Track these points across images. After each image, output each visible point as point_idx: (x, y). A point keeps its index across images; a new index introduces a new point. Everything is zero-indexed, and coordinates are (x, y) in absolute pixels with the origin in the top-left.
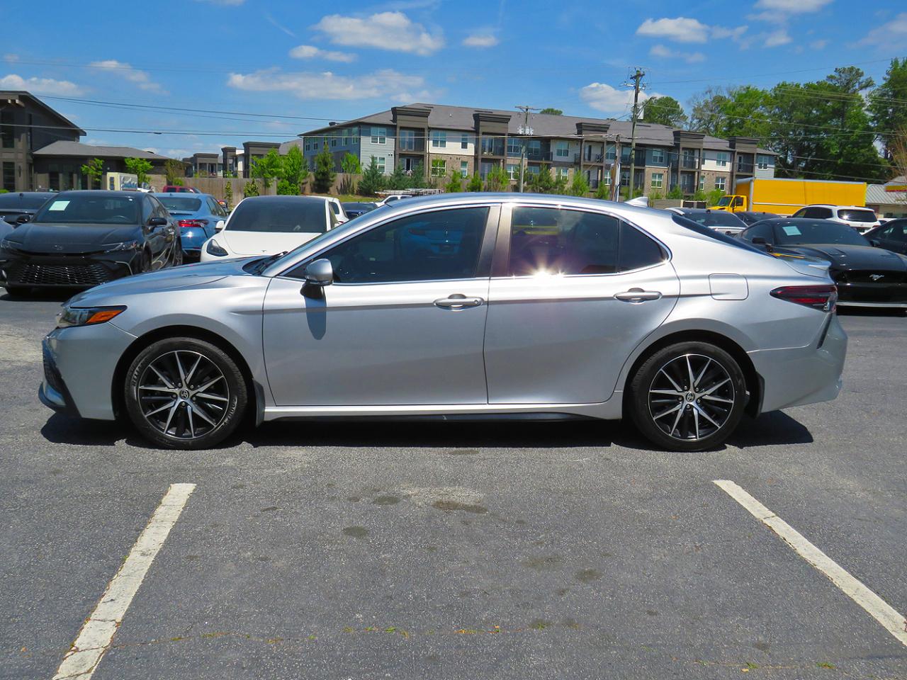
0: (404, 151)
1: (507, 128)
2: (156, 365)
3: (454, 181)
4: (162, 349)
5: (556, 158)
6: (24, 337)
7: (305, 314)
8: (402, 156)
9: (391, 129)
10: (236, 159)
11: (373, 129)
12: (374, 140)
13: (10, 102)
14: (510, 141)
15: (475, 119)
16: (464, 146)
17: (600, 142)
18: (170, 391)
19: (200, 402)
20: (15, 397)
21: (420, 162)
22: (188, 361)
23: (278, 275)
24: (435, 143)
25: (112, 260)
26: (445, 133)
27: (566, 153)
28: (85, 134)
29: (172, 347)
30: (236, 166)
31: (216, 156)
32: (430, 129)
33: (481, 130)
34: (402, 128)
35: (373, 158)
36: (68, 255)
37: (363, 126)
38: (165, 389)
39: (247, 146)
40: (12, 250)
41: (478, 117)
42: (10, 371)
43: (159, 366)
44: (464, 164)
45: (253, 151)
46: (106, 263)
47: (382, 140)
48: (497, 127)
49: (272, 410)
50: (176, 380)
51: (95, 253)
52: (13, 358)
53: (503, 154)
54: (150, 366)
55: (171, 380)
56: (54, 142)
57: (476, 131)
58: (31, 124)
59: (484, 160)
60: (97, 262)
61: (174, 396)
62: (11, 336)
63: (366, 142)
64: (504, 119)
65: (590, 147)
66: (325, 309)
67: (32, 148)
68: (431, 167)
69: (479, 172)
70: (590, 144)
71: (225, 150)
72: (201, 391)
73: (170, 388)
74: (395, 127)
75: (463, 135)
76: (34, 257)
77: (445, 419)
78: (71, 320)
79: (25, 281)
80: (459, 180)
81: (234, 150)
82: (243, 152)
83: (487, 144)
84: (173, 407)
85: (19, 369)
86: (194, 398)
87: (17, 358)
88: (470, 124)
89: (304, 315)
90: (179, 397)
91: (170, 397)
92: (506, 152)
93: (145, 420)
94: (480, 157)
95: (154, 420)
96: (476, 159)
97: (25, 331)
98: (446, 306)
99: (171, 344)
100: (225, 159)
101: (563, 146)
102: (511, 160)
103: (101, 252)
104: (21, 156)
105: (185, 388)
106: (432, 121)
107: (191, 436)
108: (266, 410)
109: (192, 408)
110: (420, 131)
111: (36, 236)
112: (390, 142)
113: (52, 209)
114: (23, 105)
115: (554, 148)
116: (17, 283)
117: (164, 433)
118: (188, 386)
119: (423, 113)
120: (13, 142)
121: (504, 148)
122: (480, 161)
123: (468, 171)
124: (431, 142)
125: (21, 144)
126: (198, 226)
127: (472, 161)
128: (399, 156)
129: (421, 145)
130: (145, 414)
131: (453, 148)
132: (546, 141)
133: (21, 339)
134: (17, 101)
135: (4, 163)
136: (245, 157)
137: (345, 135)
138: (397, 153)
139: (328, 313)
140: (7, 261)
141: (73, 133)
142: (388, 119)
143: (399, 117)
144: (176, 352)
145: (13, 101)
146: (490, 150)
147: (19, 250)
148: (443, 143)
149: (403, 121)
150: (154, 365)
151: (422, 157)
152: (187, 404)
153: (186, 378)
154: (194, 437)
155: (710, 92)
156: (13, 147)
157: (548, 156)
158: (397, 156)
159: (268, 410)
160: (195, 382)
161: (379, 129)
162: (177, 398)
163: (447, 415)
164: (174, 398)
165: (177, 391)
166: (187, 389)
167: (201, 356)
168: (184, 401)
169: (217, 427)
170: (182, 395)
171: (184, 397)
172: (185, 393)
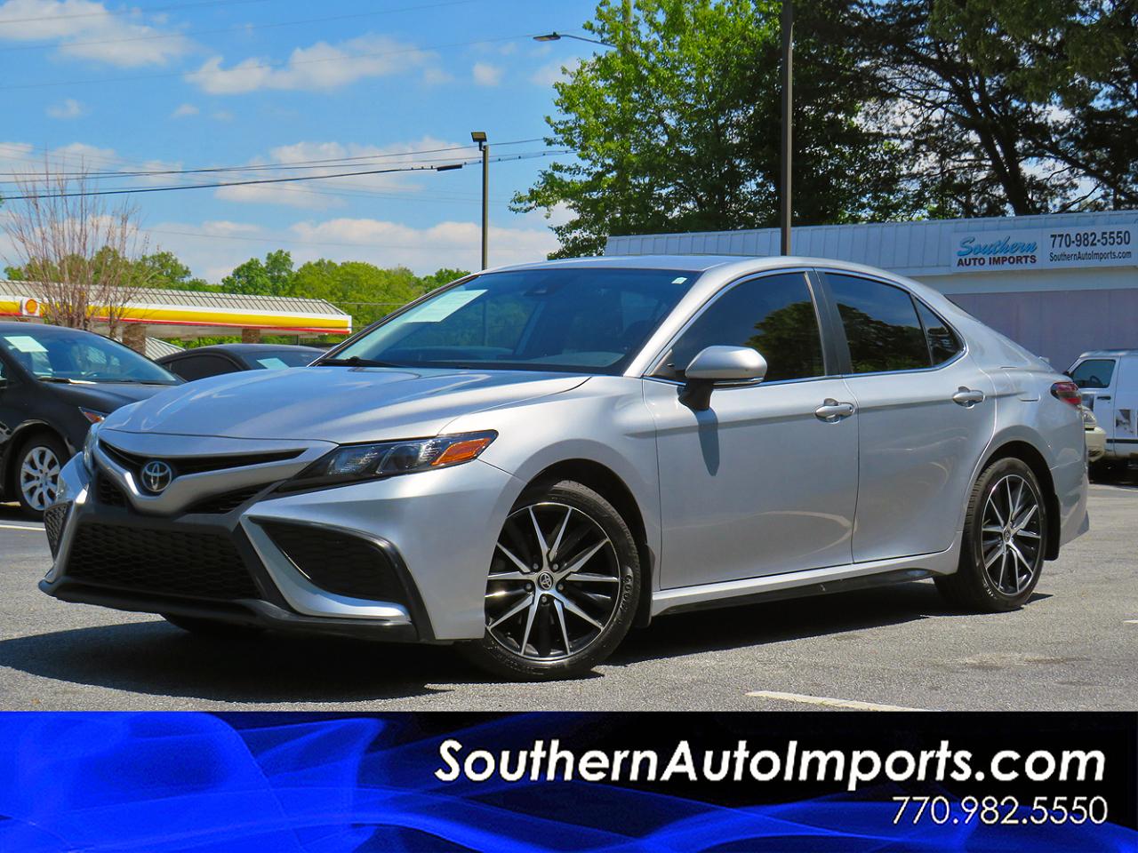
7: (698, 433)
18: (525, 577)
19: (573, 590)
22: (551, 521)
38: (517, 576)
50: (529, 556)
55: (525, 559)
61: (529, 587)
66: (715, 425)
73: (522, 571)
84: (531, 605)
86: (561, 586)
89: (696, 435)
90: (537, 588)
93: (488, 636)
95: (503, 633)
105: (546, 570)
107: (566, 652)
108: (653, 598)
109: (563, 604)
117: (521, 654)
118: (551, 566)
130: (487, 625)
139: (720, 433)
144: (531, 507)
152: (550, 598)
153: (549, 552)
159: (656, 596)
160: (561, 561)
162: (533, 589)
163: (824, 583)
164: (530, 591)
165: (534, 577)
166: (550, 572)
167: (570, 508)
168: (546, 592)
169: (605, 630)
170: (542, 583)
171: (546, 586)
172: (546, 579)
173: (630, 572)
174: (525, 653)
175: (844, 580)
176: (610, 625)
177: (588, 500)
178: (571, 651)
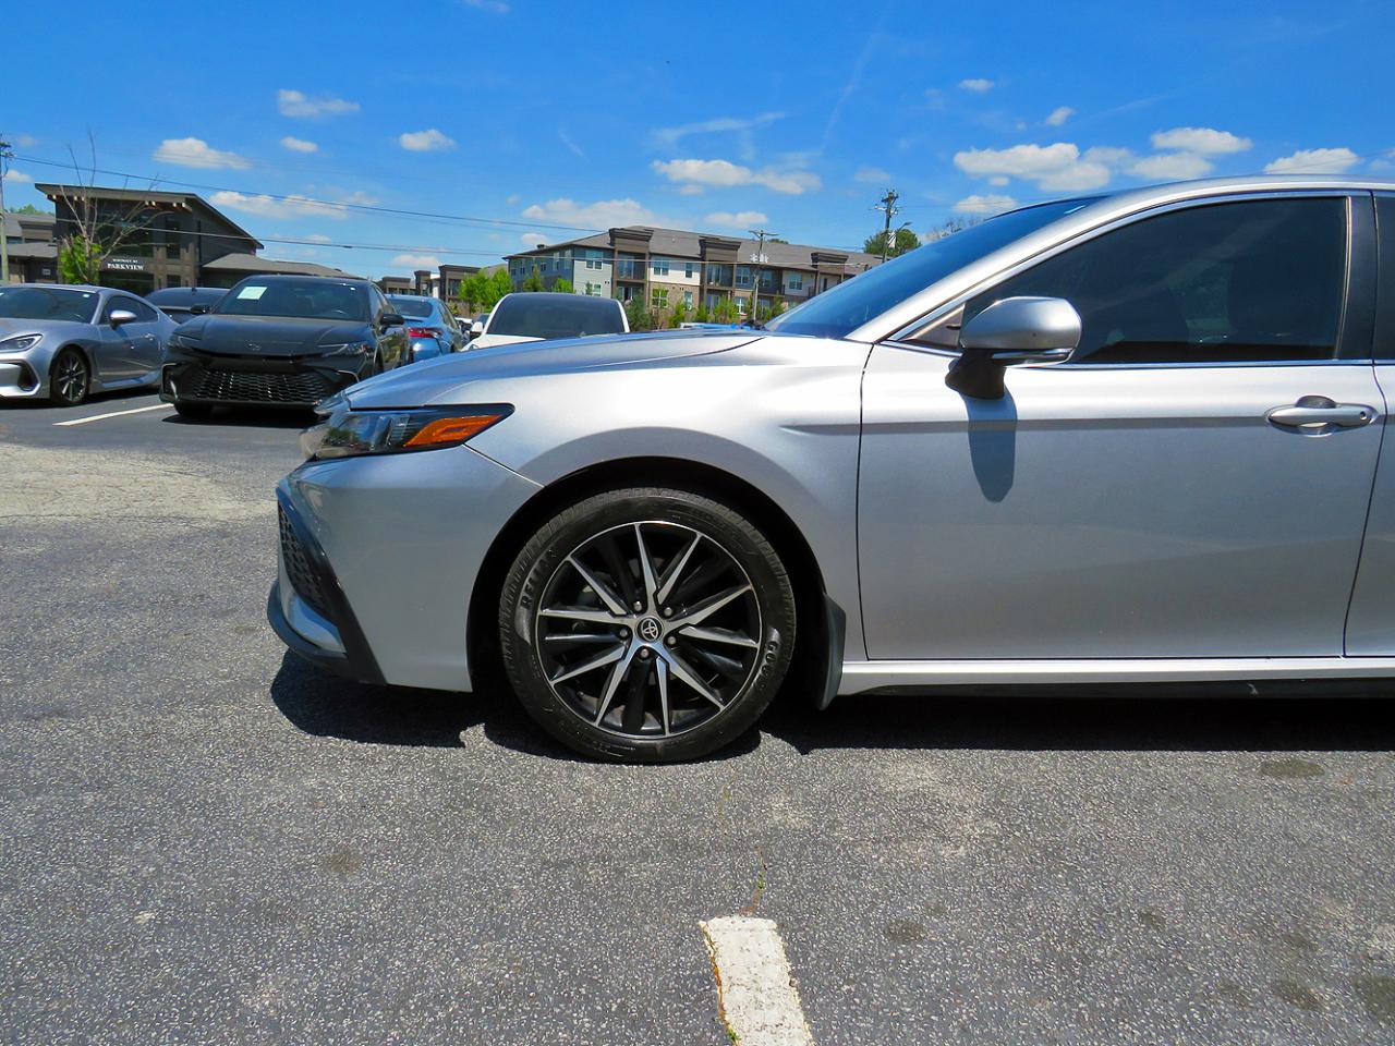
0: (622, 278)
1: (736, 255)
2: (583, 558)
3: (678, 313)
4: (603, 518)
5: (788, 291)
6: (207, 476)
7: (966, 435)
8: (619, 283)
9: (609, 253)
10: (430, 284)
11: (588, 252)
12: (590, 264)
13: (175, 205)
14: (739, 272)
15: (701, 245)
16: (689, 275)
17: (836, 275)
18: (617, 621)
19: (686, 649)
20: (202, 596)
21: (641, 291)
22: (664, 546)
23: (885, 338)
24: (657, 271)
25: (333, 367)
26: (667, 260)
27: (800, 286)
28: (262, 247)
29: (627, 511)
30: (431, 291)
31: (408, 281)
32: (651, 254)
33: (708, 257)
34: (620, 252)
35: (588, 285)
36: (269, 358)
37: (578, 249)
38: (604, 617)
39: (443, 269)
40: (182, 349)
41: (705, 243)
42: (188, 539)
43: (592, 559)
44: (688, 294)
45: (449, 275)
46: (322, 371)
47: (599, 265)
48: (723, 256)
49: (859, 670)
50: (630, 592)
51: (309, 356)
52: (193, 512)
53: (731, 285)
54: (569, 558)
55: (618, 594)
56: (226, 254)
57: (702, 257)
58: (199, 231)
59: (710, 291)
60: (311, 370)
61: (624, 633)
62: (185, 474)
63: (580, 266)
64: (733, 246)
65: (826, 281)
66: (1012, 424)
67: (202, 260)
68: (652, 297)
69: (704, 304)
70: (827, 277)
71: (418, 274)
72: (693, 625)
73: (613, 613)
74: (613, 250)
75: (687, 263)
76: (217, 361)
77: (1255, 691)
78: (350, 446)
79: (204, 394)
80: (683, 312)
81: (428, 274)
82: (438, 276)
83: (714, 274)
84: (619, 661)
85: (206, 533)
86: (672, 640)
87: (199, 514)
88: (696, 251)
90: (635, 637)
91: (610, 636)
92: (734, 283)
93: (549, 693)
94: (706, 288)
95: (572, 692)
96: (701, 290)
97: (209, 468)
98: (1289, 426)
99: (626, 504)
100: (418, 284)
101: (797, 278)
102: (739, 293)
103: (317, 356)
104: (188, 269)
105: (651, 614)
106: (654, 246)
107: (662, 732)
108: (846, 670)
109: (667, 664)
110: (642, 256)
111: (221, 330)
112: (607, 268)
113: (240, 297)
114: (190, 209)
115: (787, 280)
116: (191, 397)
117: (596, 724)
118: (660, 609)
119: (645, 236)
120: (179, 253)
121: (732, 278)
122: (705, 292)
123: (693, 302)
124: (652, 269)
125: (188, 255)
126: (431, 336)
127: (697, 291)
128: (617, 283)
129: (641, 271)
130: (551, 678)
131: (676, 277)
132: (778, 271)
133: (204, 480)
134: (184, 205)
135: (168, 276)
136: (441, 282)
137: (556, 256)
138: (615, 280)
139: (1021, 436)
140: (179, 365)
141: (250, 245)
142: (605, 243)
143: (617, 240)
144: (637, 524)
145: (179, 205)
146: (717, 280)
147: (195, 349)
148: (665, 271)
149: (621, 245)
150: (580, 557)
151: (642, 285)
152: (653, 654)
153: (657, 591)
154: (668, 734)
155: (951, 224)
156: (179, 258)
157: (780, 288)
158: (615, 285)
159: (851, 668)
160: (681, 601)
161: (595, 253)
162: (629, 637)
163: (1256, 683)
164: (624, 639)
165: (632, 622)
166: (657, 617)
167: (699, 535)
168: (648, 645)
169: (726, 711)
170: (644, 632)
171: (649, 636)
172: (650, 627)
173: (775, 635)
174: (602, 723)
175: (1306, 680)
176: (734, 705)
177: (728, 527)
178: (670, 731)
